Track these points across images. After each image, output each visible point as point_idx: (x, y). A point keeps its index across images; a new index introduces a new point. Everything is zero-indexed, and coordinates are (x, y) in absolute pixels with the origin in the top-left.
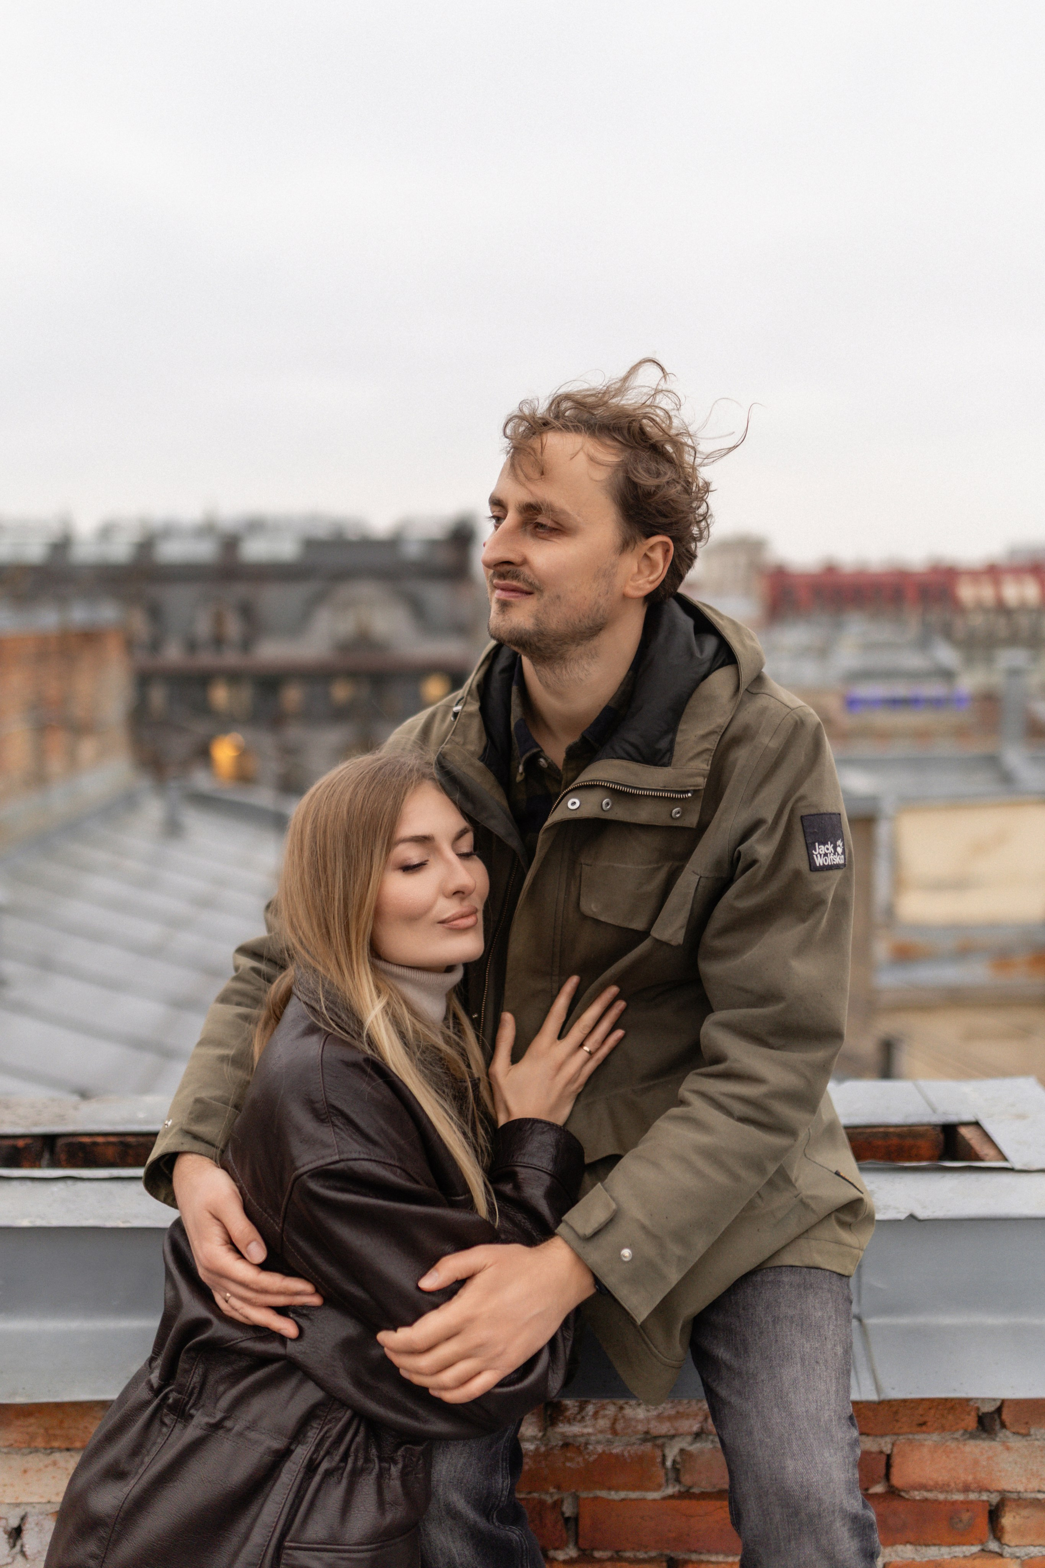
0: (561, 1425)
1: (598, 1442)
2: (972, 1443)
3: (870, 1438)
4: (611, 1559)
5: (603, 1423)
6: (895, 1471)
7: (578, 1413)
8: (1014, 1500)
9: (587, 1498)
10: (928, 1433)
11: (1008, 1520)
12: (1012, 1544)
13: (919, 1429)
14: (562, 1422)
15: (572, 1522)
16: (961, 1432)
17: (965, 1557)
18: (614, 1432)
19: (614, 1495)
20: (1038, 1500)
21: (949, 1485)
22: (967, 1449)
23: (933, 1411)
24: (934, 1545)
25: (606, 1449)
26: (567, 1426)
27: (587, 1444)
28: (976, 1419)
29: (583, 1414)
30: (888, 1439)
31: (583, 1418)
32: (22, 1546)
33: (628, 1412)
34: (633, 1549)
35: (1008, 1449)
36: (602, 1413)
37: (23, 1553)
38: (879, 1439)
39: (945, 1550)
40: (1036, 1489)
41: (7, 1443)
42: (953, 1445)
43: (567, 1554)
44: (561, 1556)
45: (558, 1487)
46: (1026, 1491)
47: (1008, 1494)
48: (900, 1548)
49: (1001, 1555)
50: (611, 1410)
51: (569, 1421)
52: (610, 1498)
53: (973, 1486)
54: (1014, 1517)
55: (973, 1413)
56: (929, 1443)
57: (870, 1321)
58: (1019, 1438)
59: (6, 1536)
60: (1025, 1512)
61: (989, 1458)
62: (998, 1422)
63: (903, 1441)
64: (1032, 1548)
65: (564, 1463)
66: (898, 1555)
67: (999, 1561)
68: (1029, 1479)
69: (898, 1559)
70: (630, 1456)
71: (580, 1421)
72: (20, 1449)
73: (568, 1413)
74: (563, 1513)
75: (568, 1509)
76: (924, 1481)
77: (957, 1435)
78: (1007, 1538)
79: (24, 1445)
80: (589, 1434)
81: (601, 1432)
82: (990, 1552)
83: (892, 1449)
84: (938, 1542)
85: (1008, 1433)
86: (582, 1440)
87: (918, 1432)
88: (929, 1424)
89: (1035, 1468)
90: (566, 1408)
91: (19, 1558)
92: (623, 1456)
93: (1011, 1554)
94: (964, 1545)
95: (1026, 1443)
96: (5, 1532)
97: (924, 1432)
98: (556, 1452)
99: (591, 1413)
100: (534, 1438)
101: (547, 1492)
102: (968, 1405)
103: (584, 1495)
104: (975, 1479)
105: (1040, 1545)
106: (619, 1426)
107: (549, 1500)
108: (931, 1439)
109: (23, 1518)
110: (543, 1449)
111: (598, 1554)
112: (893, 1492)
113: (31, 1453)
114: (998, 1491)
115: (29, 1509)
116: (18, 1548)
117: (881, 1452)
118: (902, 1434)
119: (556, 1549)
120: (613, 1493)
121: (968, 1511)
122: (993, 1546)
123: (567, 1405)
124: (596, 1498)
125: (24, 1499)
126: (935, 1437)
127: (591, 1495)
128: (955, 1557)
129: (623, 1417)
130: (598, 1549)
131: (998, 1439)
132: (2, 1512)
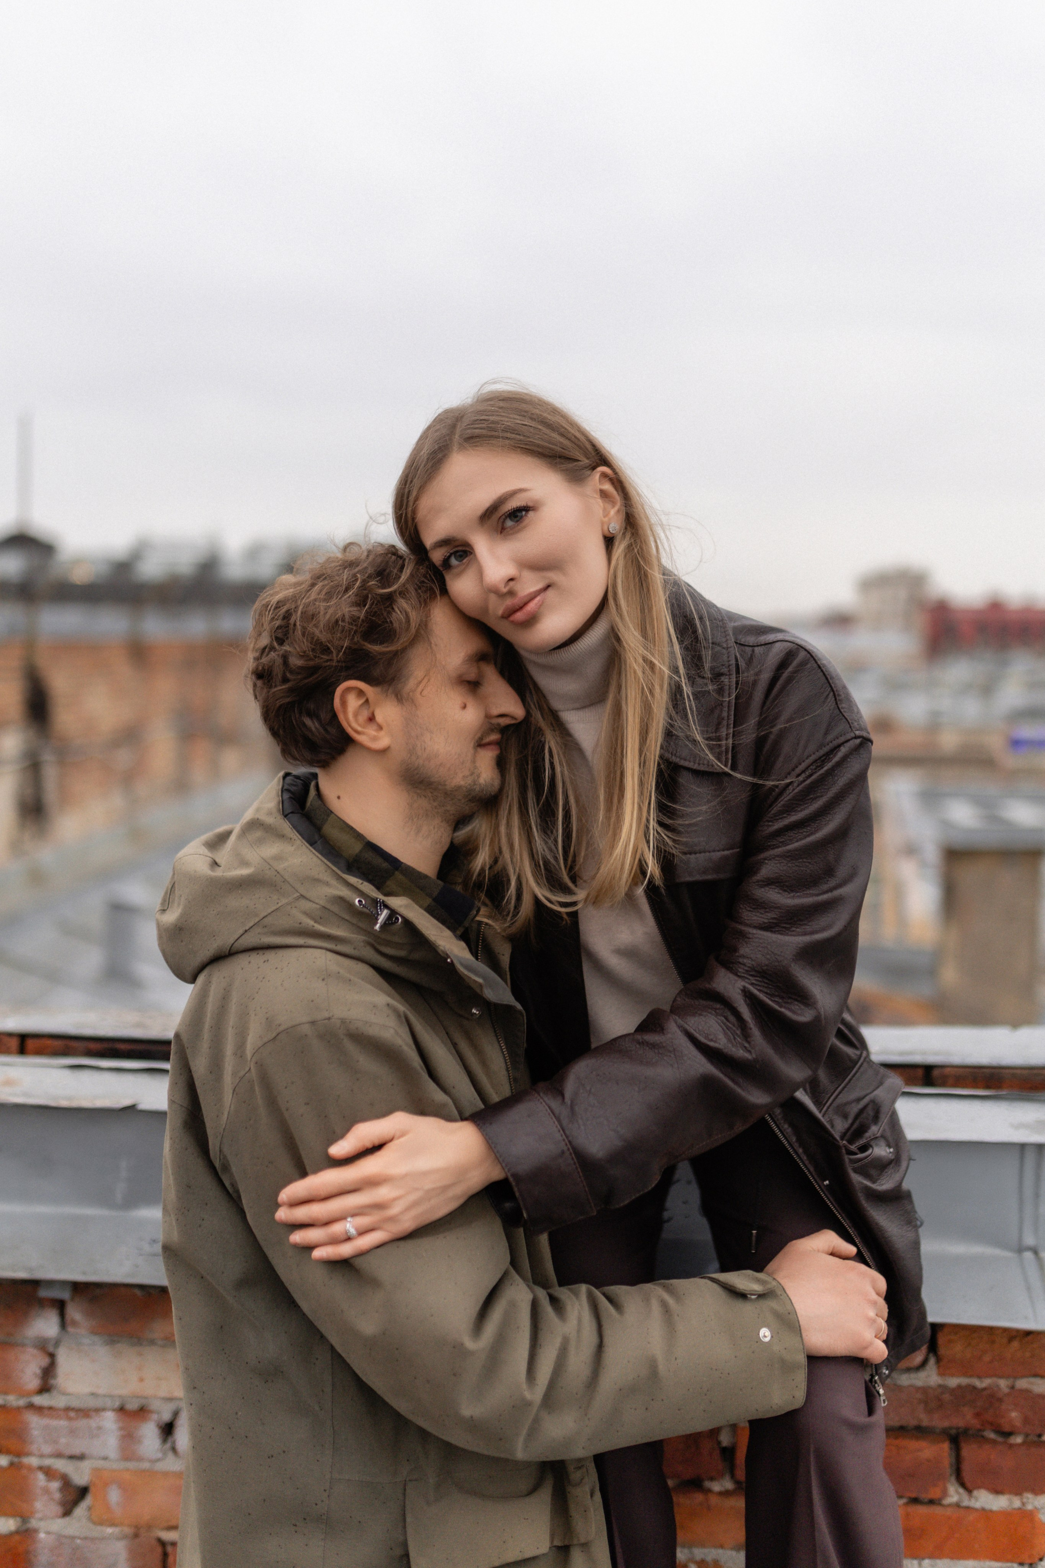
15: (729, 1452)
32: (174, 1442)
37: (174, 1449)
43: (723, 1485)
44: (717, 1487)
59: (158, 1431)
74: (719, 1443)
75: (725, 1438)
91: (170, 1455)
96: (158, 1426)
109: (176, 1414)
116: (169, 1444)
119: (712, 1479)
125: (174, 1393)
132: (155, 1405)
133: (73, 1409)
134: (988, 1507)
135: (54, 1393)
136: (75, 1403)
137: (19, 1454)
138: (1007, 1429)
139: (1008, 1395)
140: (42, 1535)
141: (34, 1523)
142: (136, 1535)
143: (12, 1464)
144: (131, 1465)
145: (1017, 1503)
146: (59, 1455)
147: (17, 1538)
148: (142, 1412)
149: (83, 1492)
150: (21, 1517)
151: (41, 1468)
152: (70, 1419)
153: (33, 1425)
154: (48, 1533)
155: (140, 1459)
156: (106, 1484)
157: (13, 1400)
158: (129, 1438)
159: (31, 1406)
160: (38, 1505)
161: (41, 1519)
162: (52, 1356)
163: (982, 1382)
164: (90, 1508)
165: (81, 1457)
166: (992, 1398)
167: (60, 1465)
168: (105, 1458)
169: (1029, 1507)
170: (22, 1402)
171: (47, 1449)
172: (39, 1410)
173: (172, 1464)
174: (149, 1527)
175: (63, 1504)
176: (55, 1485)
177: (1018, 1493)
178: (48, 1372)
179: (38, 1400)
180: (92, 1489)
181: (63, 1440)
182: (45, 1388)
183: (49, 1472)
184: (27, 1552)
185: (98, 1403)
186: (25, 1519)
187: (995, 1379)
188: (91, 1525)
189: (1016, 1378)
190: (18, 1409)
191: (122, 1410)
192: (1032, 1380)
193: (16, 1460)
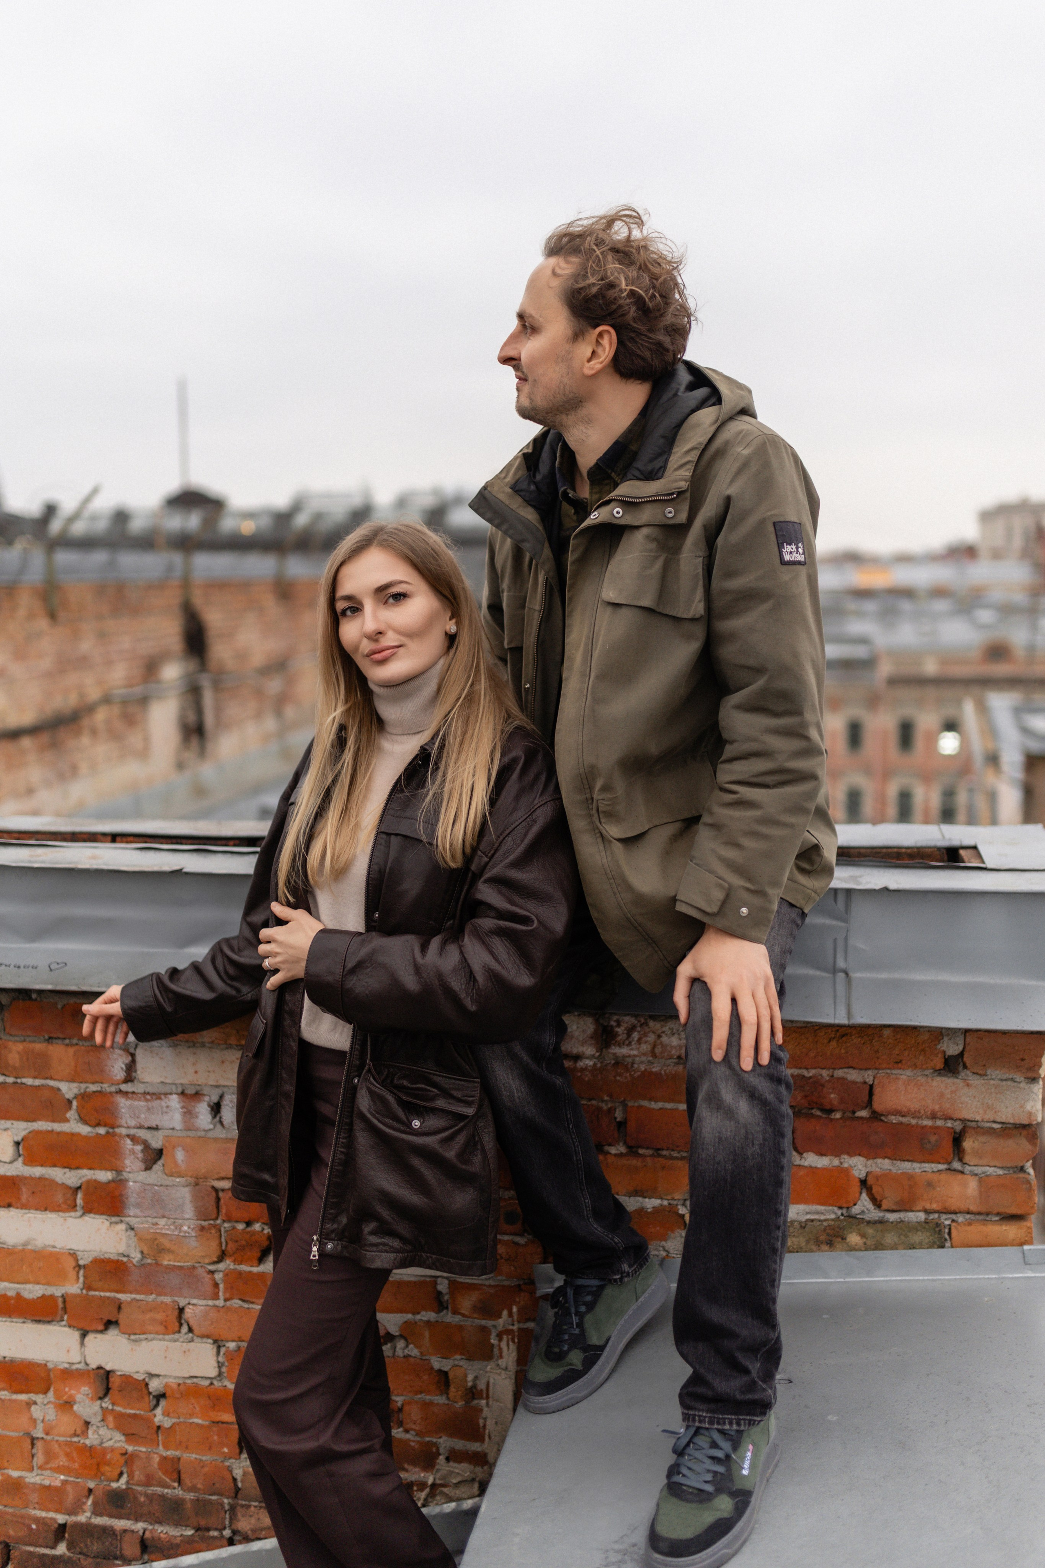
0: (613, 1047)
1: (642, 1062)
2: (939, 1079)
3: (855, 1071)
4: (652, 1156)
5: (645, 1047)
6: (875, 1098)
7: (627, 1038)
8: (974, 1128)
9: (633, 1106)
10: (904, 1069)
11: (968, 1144)
12: (972, 1163)
13: (896, 1066)
14: (614, 1045)
15: (621, 1125)
16: (931, 1071)
17: (933, 1172)
18: (654, 1056)
19: (654, 1105)
20: (993, 1128)
21: (919, 1112)
22: (935, 1083)
23: (906, 1053)
24: (908, 1161)
25: (648, 1067)
26: (618, 1048)
27: (633, 1063)
28: (943, 1060)
29: (630, 1039)
30: (870, 1072)
31: (630, 1043)
32: (221, 1118)
33: (664, 1039)
34: (668, 1149)
35: (968, 1085)
36: (644, 1039)
37: (221, 1123)
38: (863, 1072)
39: (916, 1165)
40: (992, 1120)
41: (210, 1040)
42: (922, 1080)
43: (618, 1149)
44: (613, 1150)
45: (611, 1096)
46: (983, 1121)
47: (969, 1123)
48: (879, 1161)
49: (962, 1172)
50: (651, 1038)
51: (620, 1045)
52: (651, 1107)
53: (939, 1114)
54: (974, 1141)
55: (940, 1055)
56: (904, 1077)
57: (856, 975)
58: (978, 1077)
59: (209, 1109)
60: (982, 1139)
61: (952, 1092)
62: (961, 1064)
63: (883, 1074)
64: (988, 1168)
65: (615, 1077)
66: (877, 1166)
67: (960, 1176)
68: (985, 1112)
69: (878, 1170)
70: (666, 1074)
71: (627, 1045)
72: (219, 1044)
73: (619, 1038)
74: (615, 1118)
75: (619, 1115)
76: (899, 1108)
77: (927, 1072)
78: (967, 1159)
79: (221, 1042)
80: (635, 1056)
81: (644, 1054)
82: (955, 1170)
83: (873, 1081)
84: (911, 1159)
85: (968, 1072)
86: (630, 1060)
87: (894, 1069)
88: (904, 1062)
89: (990, 1102)
90: (616, 1035)
91: (219, 1126)
92: (661, 1074)
93: (971, 1171)
94: (932, 1162)
95: (983, 1081)
96: (209, 1105)
97: (900, 1069)
98: (609, 1068)
99: (636, 1039)
100: (593, 1056)
101: (603, 1101)
102: (936, 1049)
103: (630, 1104)
104: (940, 1108)
105: (995, 1166)
106: (658, 1050)
107: (605, 1108)
108: (905, 1074)
109: (221, 1097)
110: (599, 1065)
111: (641, 1151)
112: (876, 1116)
113: (227, 1048)
114: (960, 1120)
115: (225, 1090)
116: (218, 1118)
117: (865, 1083)
118: (883, 1069)
119: (610, 1145)
120: (653, 1103)
121: (935, 1134)
122: (956, 1165)
123: (617, 1032)
124: (640, 1107)
125: (222, 1082)
126: (909, 1072)
127: (636, 1104)
128: (925, 1171)
129: (661, 1043)
130: (642, 1147)
131: (960, 1077)
132: (206, 1091)
133: (148, 1093)
134: (813, 1165)
135: (136, 1082)
136: (150, 1089)
137: (113, 1128)
138: (828, 1107)
139: (829, 1081)
140: (131, 1183)
141: (125, 1175)
142: (197, 1184)
143: (108, 1133)
144: (190, 1133)
145: (836, 1162)
146: (141, 1127)
147: (113, 1185)
148: (197, 1095)
149: (160, 1153)
150: (116, 1171)
151: (128, 1136)
152: (147, 1100)
153: (122, 1105)
154: (135, 1182)
155: (197, 1130)
156: (174, 1147)
157: (107, 1088)
158: (188, 1114)
159: (120, 1092)
160: (127, 1162)
161: (129, 1172)
162: (133, 1055)
163: (808, 1072)
164: (163, 1165)
165: (157, 1128)
166: (817, 1084)
167: (143, 1134)
168: (173, 1129)
169: (846, 1165)
170: (113, 1089)
171: (132, 1123)
172: (125, 1094)
173: (220, 1133)
174: (206, 1178)
175: (145, 1161)
176: (139, 1148)
177: (837, 1155)
178: (131, 1068)
179: (124, 1087)
180: (164, 1152)
181: (143, 1116)
182: (129, 1079)
183: (134, 1139)
184: (121, 1195)
185: (167, 1089)
186: (119, 1172)
187: (819, 1070)
188: (166, 1177)
189: (834, 1069)
190: (111, 1093)
191: (183, 1093)
192: (846, 1070)
193: (111, 1130)
